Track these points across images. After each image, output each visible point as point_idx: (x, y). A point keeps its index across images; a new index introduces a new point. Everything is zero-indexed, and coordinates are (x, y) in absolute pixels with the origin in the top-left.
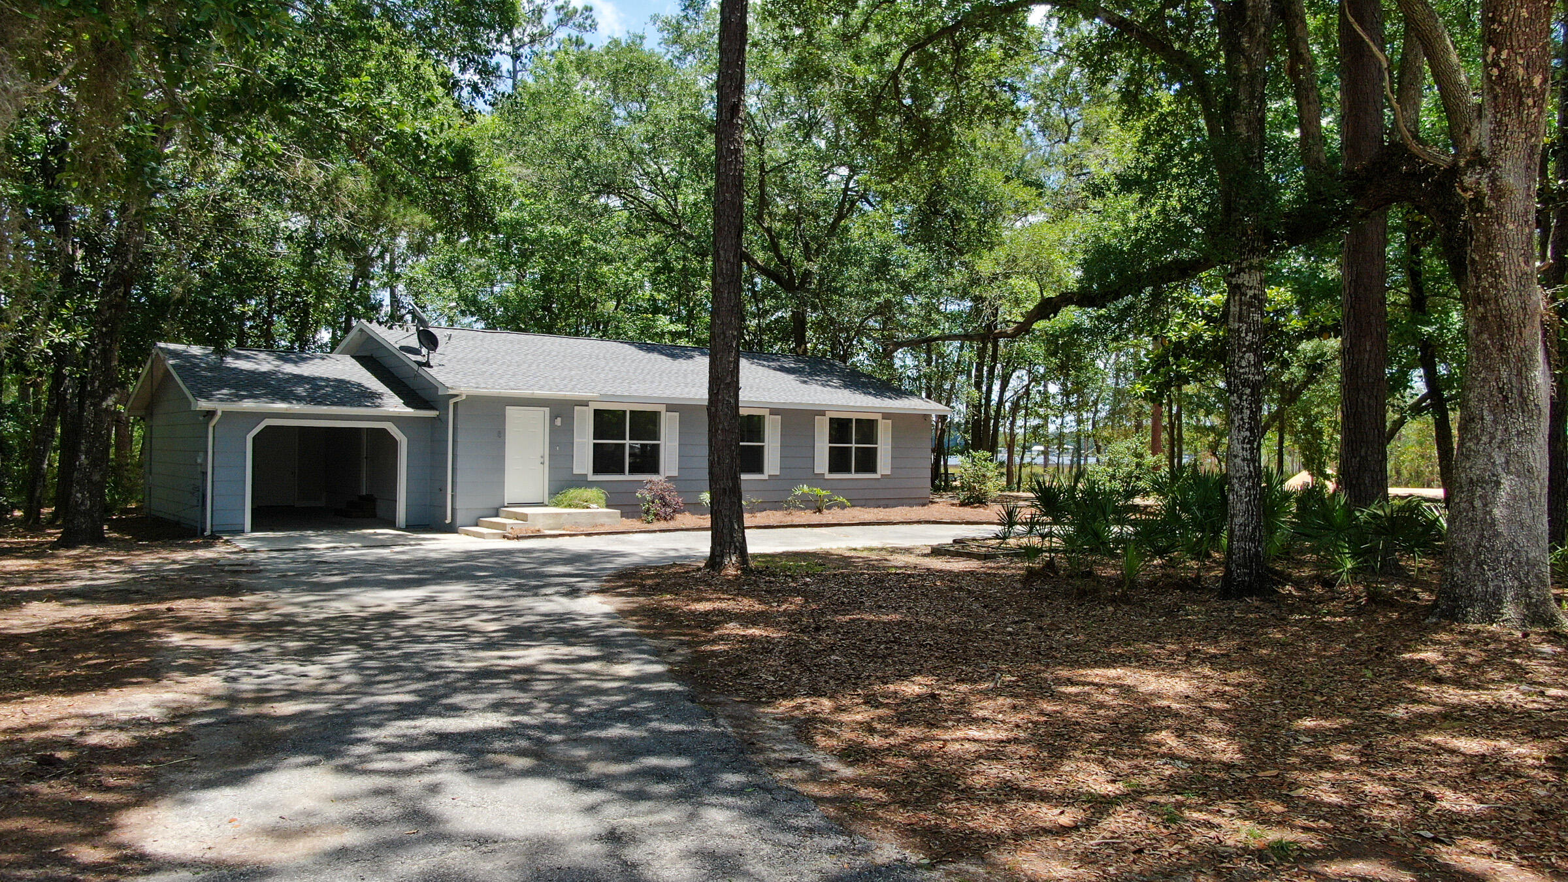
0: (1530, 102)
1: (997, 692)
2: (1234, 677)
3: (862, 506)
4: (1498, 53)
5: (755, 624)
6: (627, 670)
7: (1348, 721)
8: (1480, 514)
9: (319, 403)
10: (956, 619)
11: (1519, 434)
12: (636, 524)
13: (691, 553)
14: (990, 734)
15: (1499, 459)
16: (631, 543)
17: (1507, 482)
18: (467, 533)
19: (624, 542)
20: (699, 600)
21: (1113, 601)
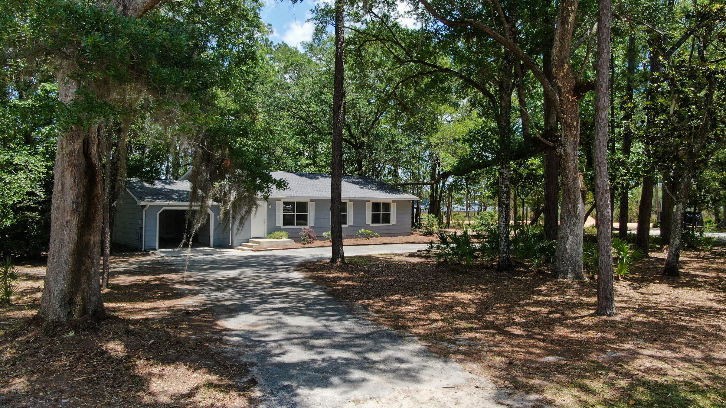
0: (573, 129)
1: (418, 298)
2: (486, 294)
3: (385, 236)
4: (564, 115)
5: (349, 281)
6: (315, 293)
7: (508, 304)
8: (563, 247)
9: (183, 201)
10: (412, 279)
11: (574, 223)
12: (299, 245)
13: (323, 256)
14: (414, 308)
15: (568, 231)
16: (299, 252)
17: (570, 238)
18: (238, 249)
19: (297, 252)
20: (330, 273)
21: (462, 273)
